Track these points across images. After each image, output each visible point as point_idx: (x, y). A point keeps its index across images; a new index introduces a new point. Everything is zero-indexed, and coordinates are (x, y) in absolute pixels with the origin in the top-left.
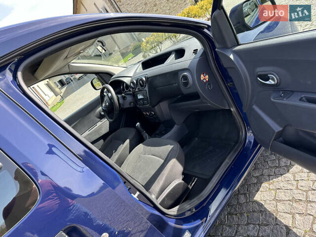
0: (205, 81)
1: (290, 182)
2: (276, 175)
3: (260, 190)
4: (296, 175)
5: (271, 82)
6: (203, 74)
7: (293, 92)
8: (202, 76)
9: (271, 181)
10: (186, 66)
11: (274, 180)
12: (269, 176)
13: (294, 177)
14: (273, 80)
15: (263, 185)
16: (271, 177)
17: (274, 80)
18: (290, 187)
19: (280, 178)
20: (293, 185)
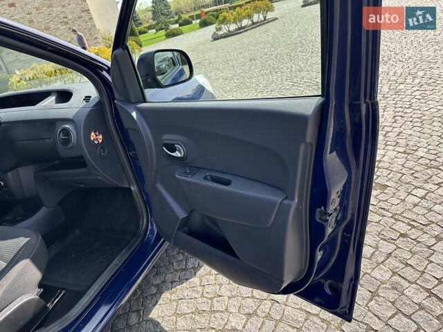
0: (96, 142)
1: (195, 289)
2: (181, 281)
3: (159, 303)
4: (203, 279)
5: (177, 154)
6: (95, 132)
7: (199, 168)
8: (93, 134)
9: (174, 289)
10: (70, 116)
11: (178, 287)
12: (172, 282)
13: (201, 281)
14: (180, 151)
15: (163, 296)
16: (174, 284)
17: (180, 153)
18: (195, 295)
19: (184, 285)
20: (198, 292)
